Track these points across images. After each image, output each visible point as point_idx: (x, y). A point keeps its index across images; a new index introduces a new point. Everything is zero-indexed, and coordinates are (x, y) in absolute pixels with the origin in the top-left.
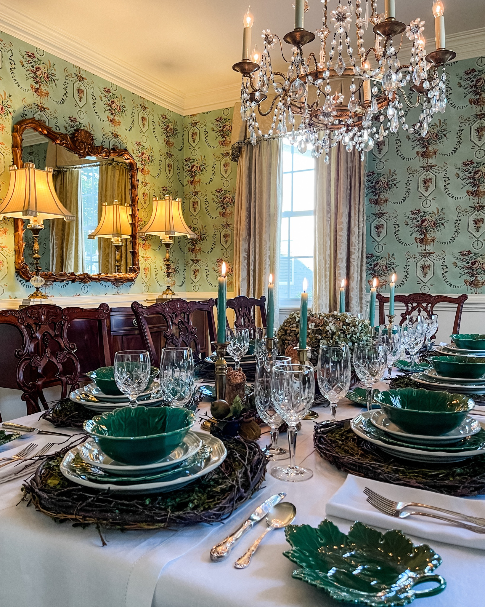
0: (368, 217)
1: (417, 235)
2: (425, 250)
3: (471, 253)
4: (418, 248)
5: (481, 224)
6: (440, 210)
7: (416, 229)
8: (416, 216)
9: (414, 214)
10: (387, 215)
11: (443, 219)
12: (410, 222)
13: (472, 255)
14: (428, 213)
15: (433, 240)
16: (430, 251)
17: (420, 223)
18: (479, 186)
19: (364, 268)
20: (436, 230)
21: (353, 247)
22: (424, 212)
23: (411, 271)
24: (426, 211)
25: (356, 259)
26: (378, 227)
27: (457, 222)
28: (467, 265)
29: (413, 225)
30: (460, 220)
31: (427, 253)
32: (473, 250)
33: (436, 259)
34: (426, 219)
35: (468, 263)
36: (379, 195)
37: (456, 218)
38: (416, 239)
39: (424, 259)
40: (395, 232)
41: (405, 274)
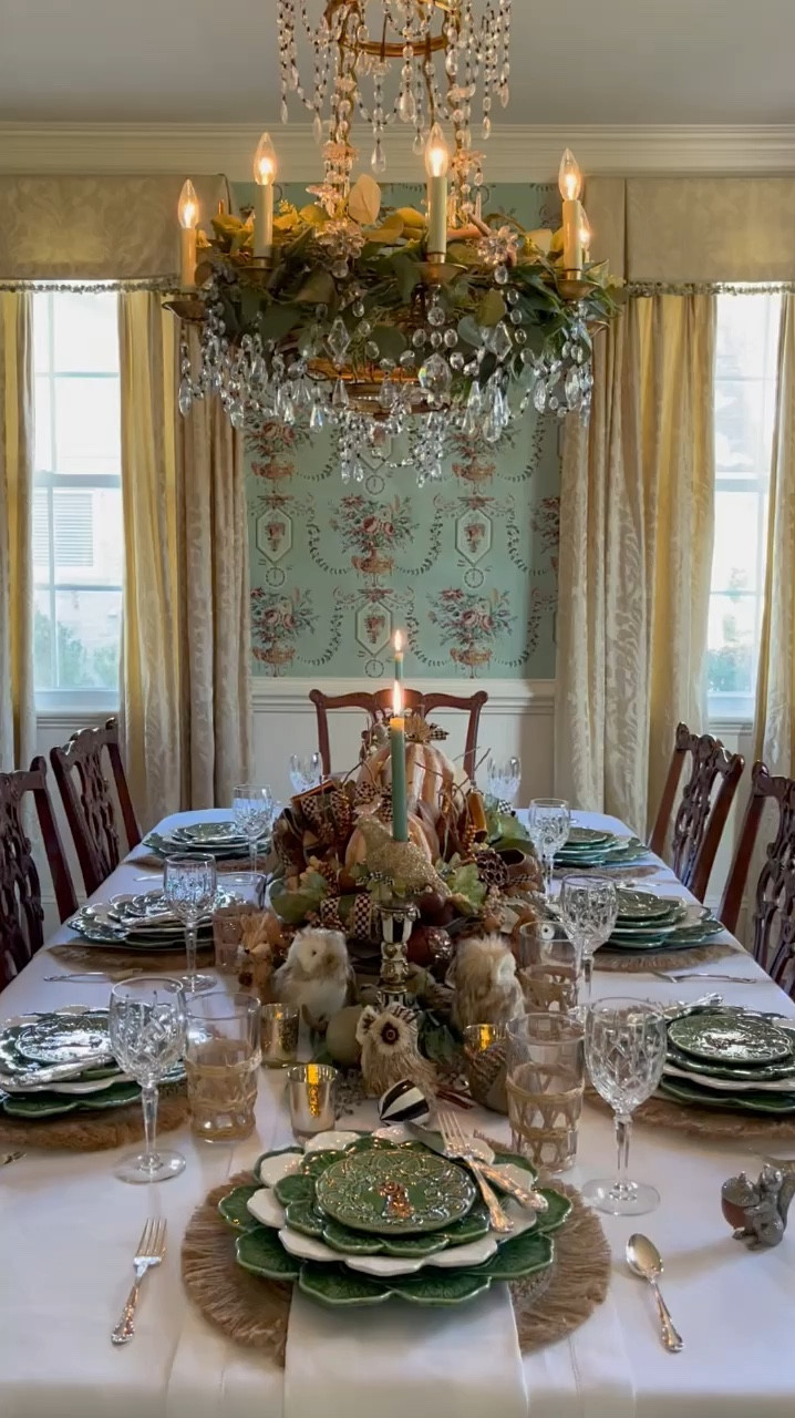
0: (251, 506)
1: (356, 551)
2: (374, 585)
3: (462, 595)
4: (358, 581)
5: (480, 538)
6: (402, 501)
7: (355, 540)
8: (353, 509)
9: (349, 504)
10: (292, 503)
11: (407, 520)
12: (341, 523)
13: (464, 599)
14: (379, 505)
15: (388, 565)
16: (385, 588)
17: (362, 525)
18: (474, 458)
19: (248, 621)
20: (394, 544)
21: (225, 575)
22: (371, 503)
23: (346, 629)
24: (373, 501)
25: (232, 601)
26: (271, 530)
27: (436, 528)
28: (455, 619)
29: (348, 529)
30: (441, 525)
31: (379, 591)
32: (466, 589)
33: (396, 604)
34: (374, 519)
35: (457, 614)
36: (273, 457)
37: (433, 521)
38: (354, 560)
39: (371, 604)
40: (311, 543)
41: (333, 635)
